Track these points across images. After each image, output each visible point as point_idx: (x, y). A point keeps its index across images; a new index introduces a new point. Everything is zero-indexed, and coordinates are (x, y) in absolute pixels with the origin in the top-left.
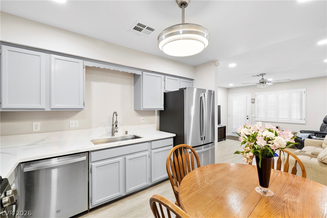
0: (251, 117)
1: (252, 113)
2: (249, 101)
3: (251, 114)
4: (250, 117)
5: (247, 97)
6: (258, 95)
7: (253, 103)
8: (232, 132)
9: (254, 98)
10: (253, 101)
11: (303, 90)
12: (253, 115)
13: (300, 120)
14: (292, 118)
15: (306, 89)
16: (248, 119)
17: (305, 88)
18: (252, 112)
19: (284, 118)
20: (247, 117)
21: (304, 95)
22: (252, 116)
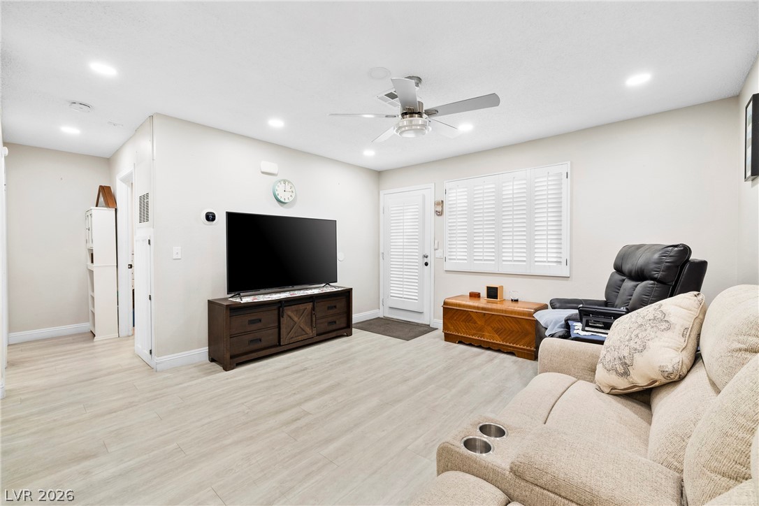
0: (435, 258)
1: (436, 247)
2: (431, 209)
3: (435, 250)
4: (433, 257)
5: (424, 196)
6: (450, 189)
7: (439, 213)
8: (390, 308)
9: (439, 199)
10: (439, 209)
11: (565, 168)
12: (439, 253)
13: (555, 264)
14: (536, 260)
15: (571, 163)
16: (426, 264)
17: (569, 163)
18: (436, 242)
19: (515, 259)
20: (426, 260)
21: (566, 183)
22: (437, 256)
